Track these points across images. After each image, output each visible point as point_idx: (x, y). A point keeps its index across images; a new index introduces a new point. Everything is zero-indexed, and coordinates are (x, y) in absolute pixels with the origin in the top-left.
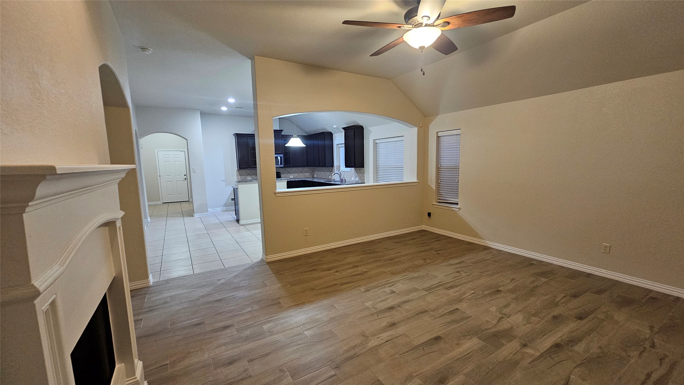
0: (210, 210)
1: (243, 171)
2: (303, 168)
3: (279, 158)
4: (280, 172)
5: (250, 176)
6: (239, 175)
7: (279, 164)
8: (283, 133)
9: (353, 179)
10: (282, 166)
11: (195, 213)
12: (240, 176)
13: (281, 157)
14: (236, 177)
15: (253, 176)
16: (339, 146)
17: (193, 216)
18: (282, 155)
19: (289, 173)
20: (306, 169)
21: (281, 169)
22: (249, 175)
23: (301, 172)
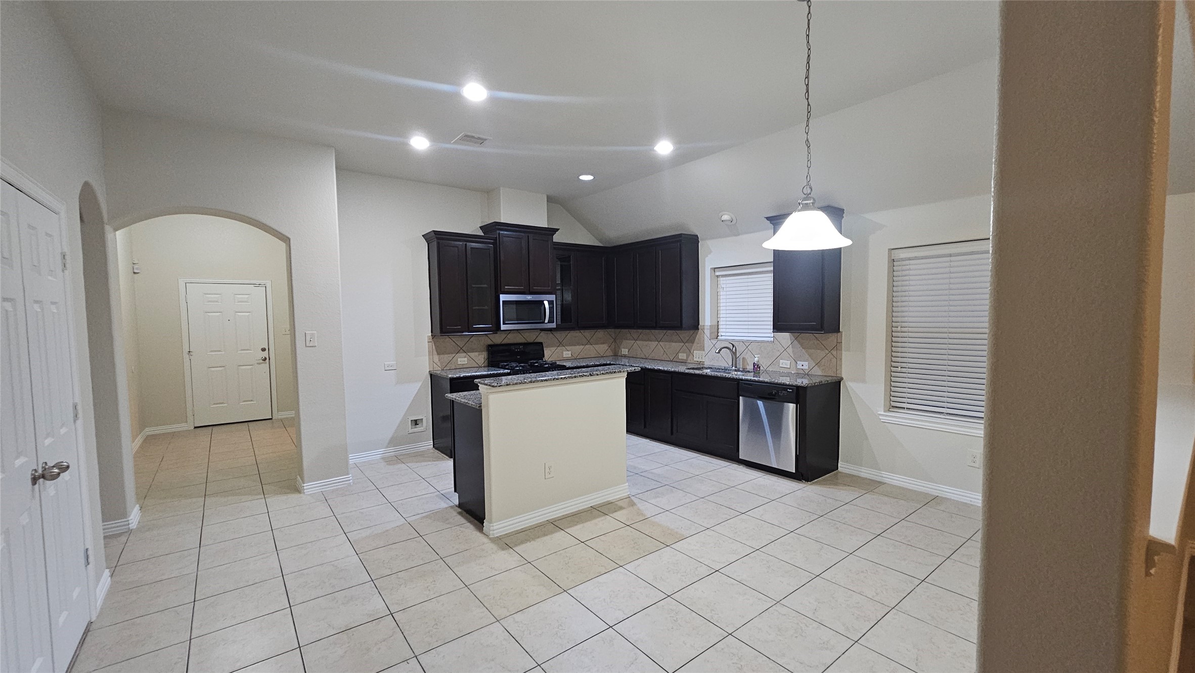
0: (353, 459)
1: (447, 341)
2: (593, 331)
3: (546, 303)
4: (541, 343)
5: (464, 354)
6: (435, 352)
7: (546, 321)
8: (557, 238)
9: (785, 363)
10: (554, 325)
11: (306, 479)
12: (438, 354)
13: (550, 303)
14: (427, 358)
15: (472, 355)
16: (717, 274)
17: (298, 490)
18: (552, 297)
19: (561, 344)
20: (600, 333)
21: (542, 333)
22: (461, 350)
23: (589, 343)
